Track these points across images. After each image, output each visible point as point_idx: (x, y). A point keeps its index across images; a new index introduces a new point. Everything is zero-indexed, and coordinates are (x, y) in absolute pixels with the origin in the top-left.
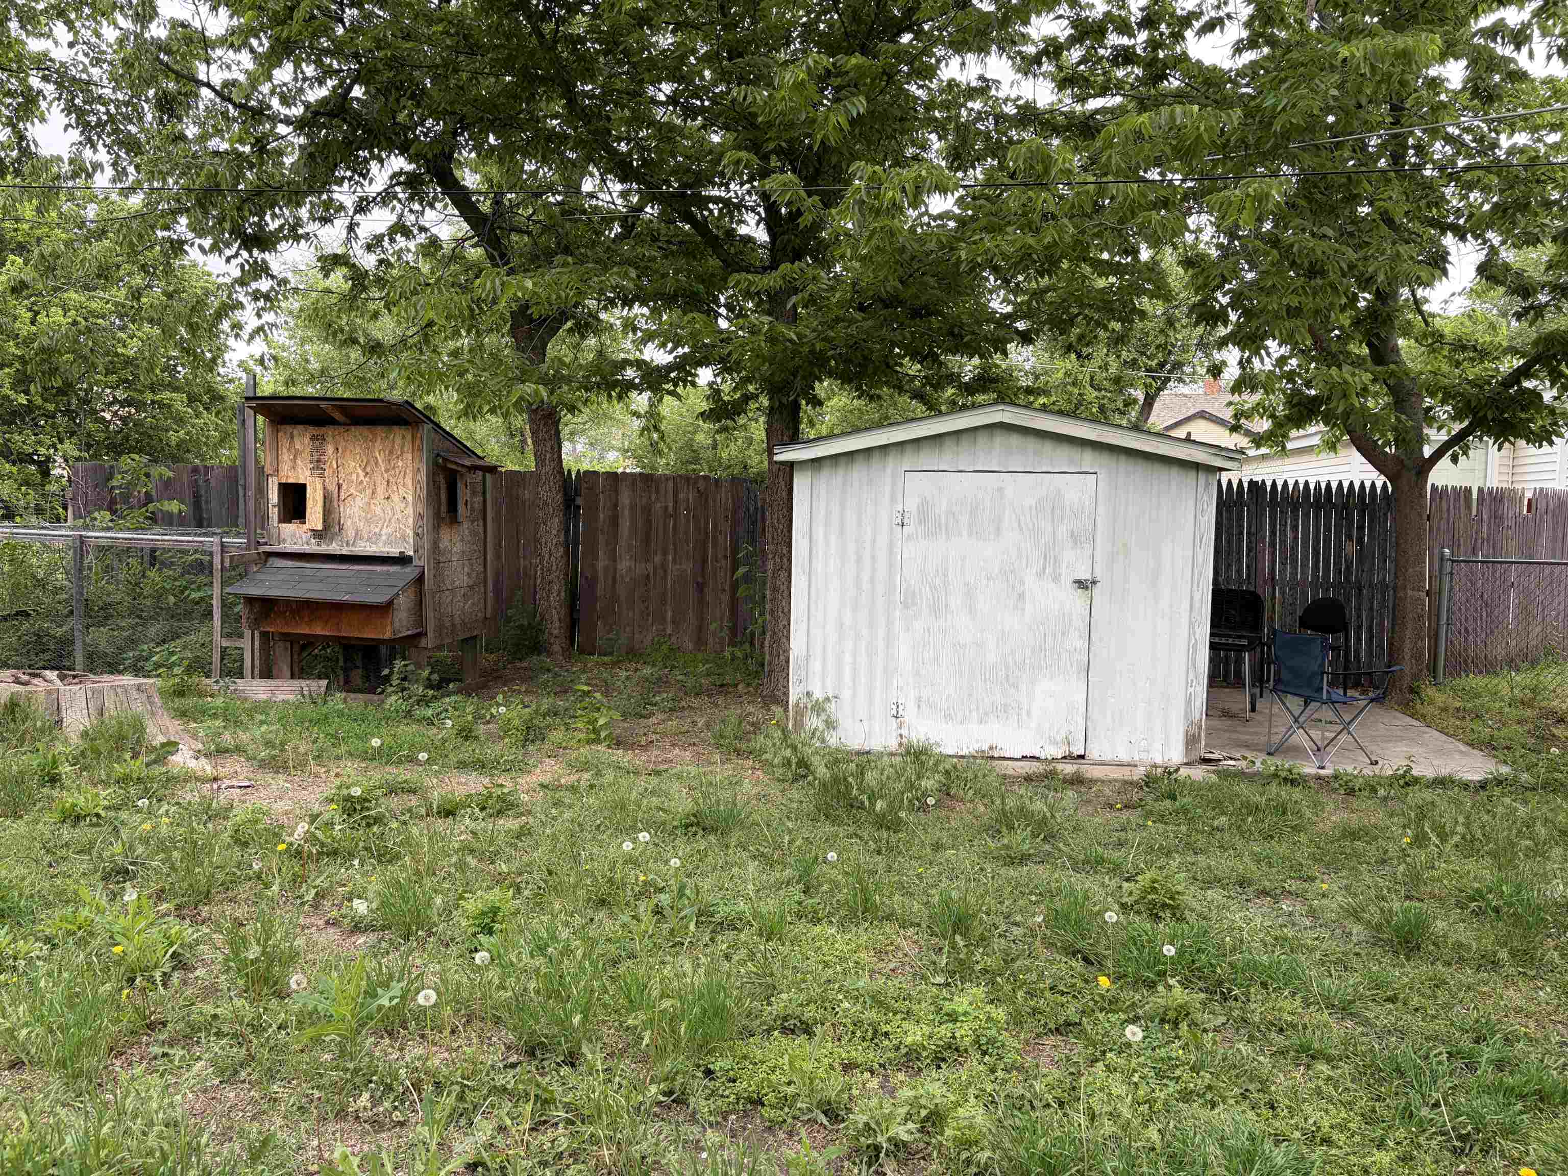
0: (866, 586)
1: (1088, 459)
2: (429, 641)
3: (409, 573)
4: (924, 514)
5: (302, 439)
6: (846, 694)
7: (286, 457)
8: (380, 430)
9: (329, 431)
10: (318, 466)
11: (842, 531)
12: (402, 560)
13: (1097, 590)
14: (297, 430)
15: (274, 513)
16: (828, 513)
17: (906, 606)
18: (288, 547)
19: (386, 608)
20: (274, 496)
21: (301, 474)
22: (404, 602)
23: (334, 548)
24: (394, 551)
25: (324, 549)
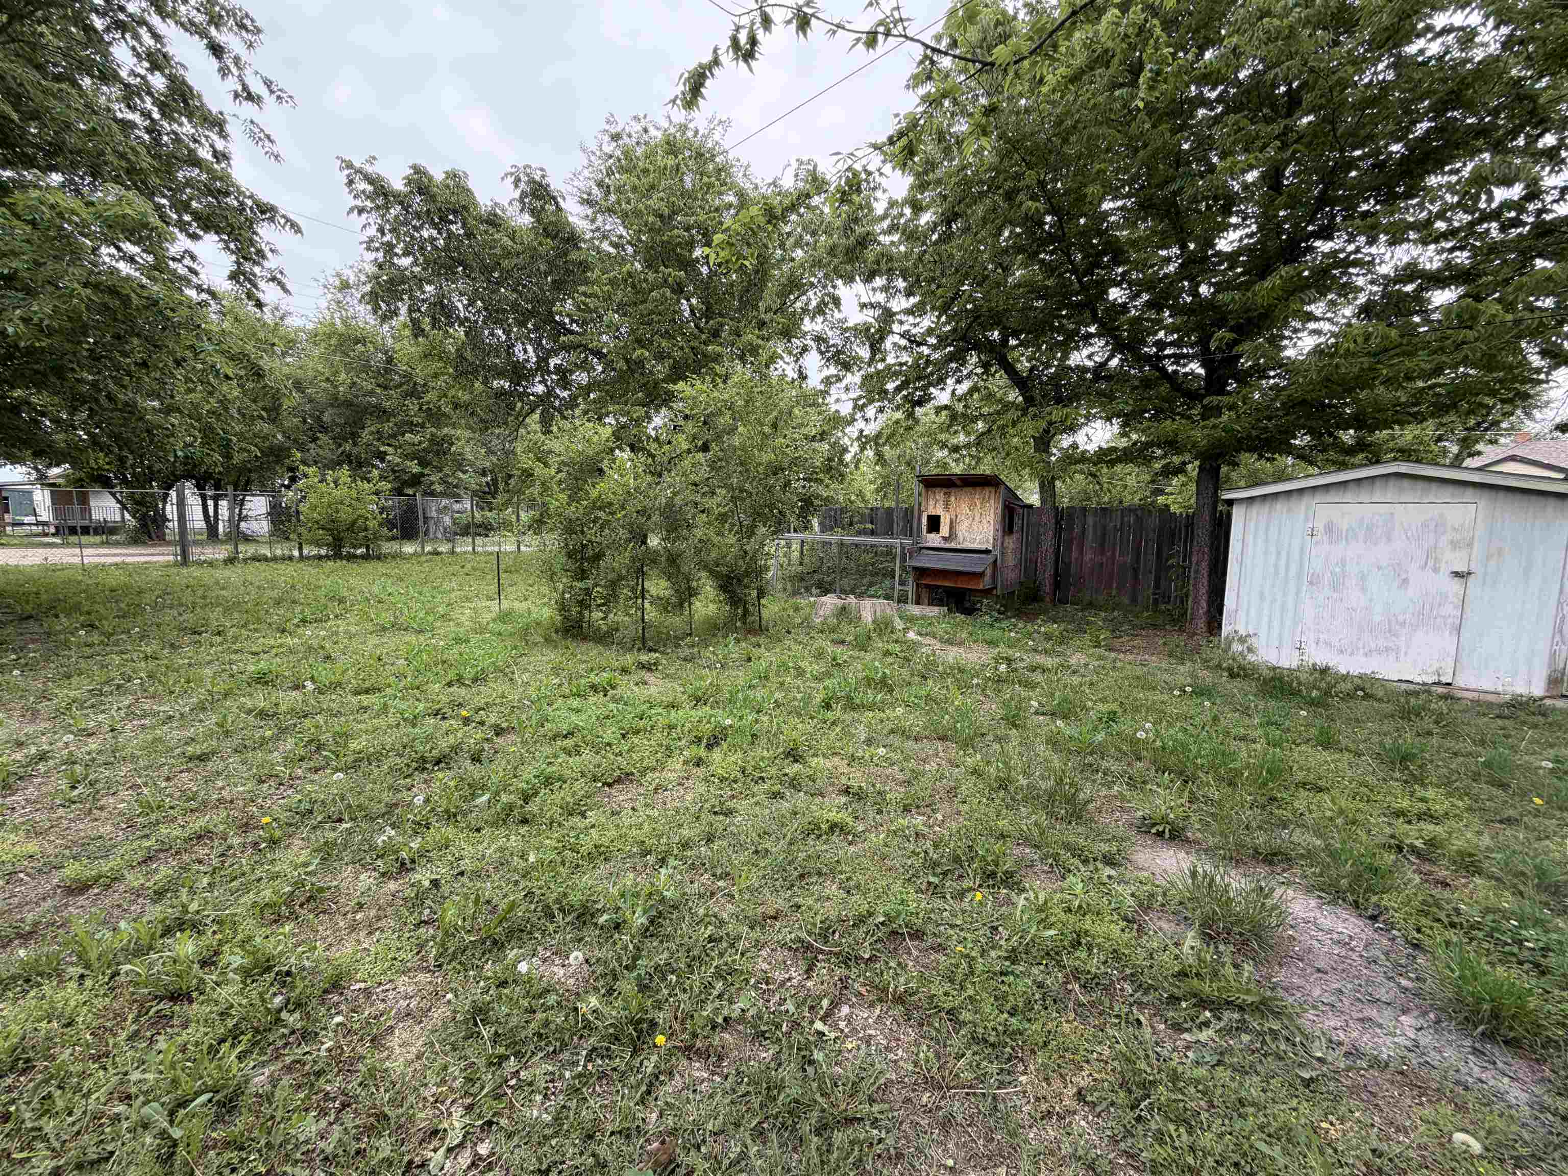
0: (1282, 571)
1: (1469, 495)
2: (998, 591)
3: (990, 558)
4: (1329, 528)
5: (940, 495)
6: (1263, 634)
7: (931, 503)
8: (978, 489)
9: (953, 490)
10: (947, 507)
11: (1266, 541)
12: (987, 552)
13: (1471, 579)
14: (937, 490)
15: (924, 529)
16: (1257, 529)
17: (1311, 583)
18: (930, 545)
19: (981, 575)
20: (925, 521)
21: (939, 511)
22: (989, 572)
23: (953, 545)
24: (983, 547)
25: (947, 546)
